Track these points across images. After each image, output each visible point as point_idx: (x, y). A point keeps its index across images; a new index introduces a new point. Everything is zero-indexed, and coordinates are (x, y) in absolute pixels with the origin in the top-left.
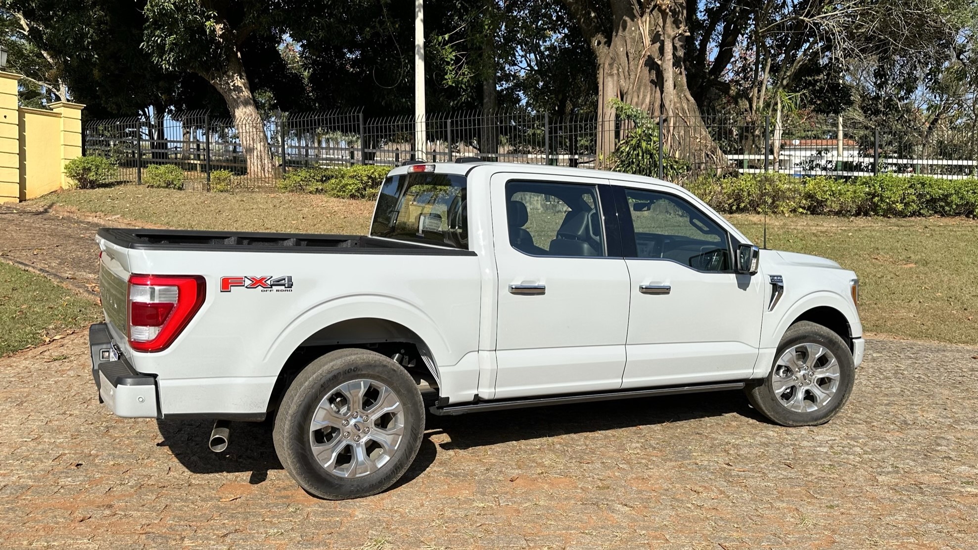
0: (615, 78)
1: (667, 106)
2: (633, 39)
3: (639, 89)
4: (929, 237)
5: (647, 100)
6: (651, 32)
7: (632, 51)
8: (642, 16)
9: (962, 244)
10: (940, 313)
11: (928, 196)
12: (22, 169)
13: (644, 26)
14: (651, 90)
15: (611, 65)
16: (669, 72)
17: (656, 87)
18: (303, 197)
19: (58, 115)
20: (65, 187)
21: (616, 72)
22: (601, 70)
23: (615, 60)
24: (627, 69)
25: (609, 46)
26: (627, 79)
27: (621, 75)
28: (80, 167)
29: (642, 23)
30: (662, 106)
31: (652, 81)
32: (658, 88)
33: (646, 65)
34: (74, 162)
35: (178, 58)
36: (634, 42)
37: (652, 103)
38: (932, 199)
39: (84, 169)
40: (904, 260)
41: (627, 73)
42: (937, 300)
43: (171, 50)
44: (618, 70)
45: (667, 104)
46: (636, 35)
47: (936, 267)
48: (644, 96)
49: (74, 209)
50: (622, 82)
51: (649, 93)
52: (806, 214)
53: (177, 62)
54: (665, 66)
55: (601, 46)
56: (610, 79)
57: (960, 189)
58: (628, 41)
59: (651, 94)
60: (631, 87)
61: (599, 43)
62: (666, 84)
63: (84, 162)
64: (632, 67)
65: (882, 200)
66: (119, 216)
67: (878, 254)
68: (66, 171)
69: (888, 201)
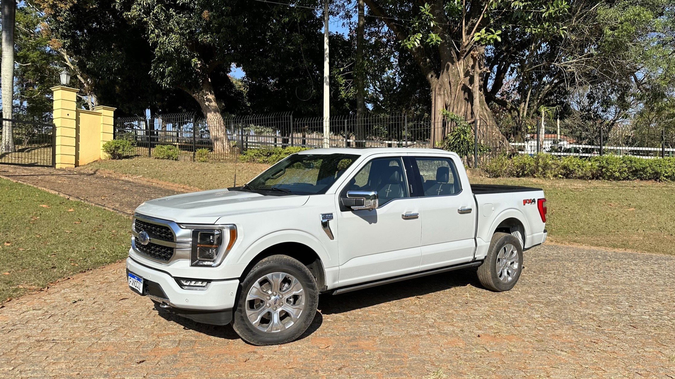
0: (442, 96)
1: (475, 113)
2: (454, 74)
3: (458, 103)
4: (637, 192)
5: (463, 110)
6: (464, 70)
7: (453, 81)
8: (458, 61)
9: (658, 197)
10: (657, 237)
11: (634, 168)
12: (77, 147)
13: (460, 67)
14: (465, 104)
15: (440, 89)
16: (477, 94)
17: (468, 102)
18: (256, 165)
19: (99, 114)
20: (103, 158)
21: (443, 93)
22: (434, 92)
23: (442, 86)
24: (449, 91)
25: (438, 78)
26: (450, 98)
27: (446, 95)
28: (113, 146)
29: (459, 65)
30: (472, 113)
31: (466, 99)
32: (469, 103)
33: (462, 89)
34: (109, 143)
35: (173, 81)
36: (454, 76)
37: (466, 112)
38: (636, 170)
39: (116, 147)
40: (627, 206)
41: (449, 94)
42: (653, 229)
43: (169, 75)
44: (444, 92)
45: (475, 112)
46: (455, 71)
47: (647, 210)
48: (461, 108)
49: (111, 172)
50: (446, 99)
51: (464, 105)
52: (563, 178)
53: (172, 83)
54: (474, 90)
55: (433, 78)
56: (439, 97)
57: (652, 164)
58: (450, 75)
59: (465, 106)
60: (452, 102)
61: (432, 76)
62: (475, 101)
63: (115, 143)
64: (453, 90)
65: (607, 171)
66: (141, 176)
67: (611, 202)
68: (103, 148)
69: (611, 170)
